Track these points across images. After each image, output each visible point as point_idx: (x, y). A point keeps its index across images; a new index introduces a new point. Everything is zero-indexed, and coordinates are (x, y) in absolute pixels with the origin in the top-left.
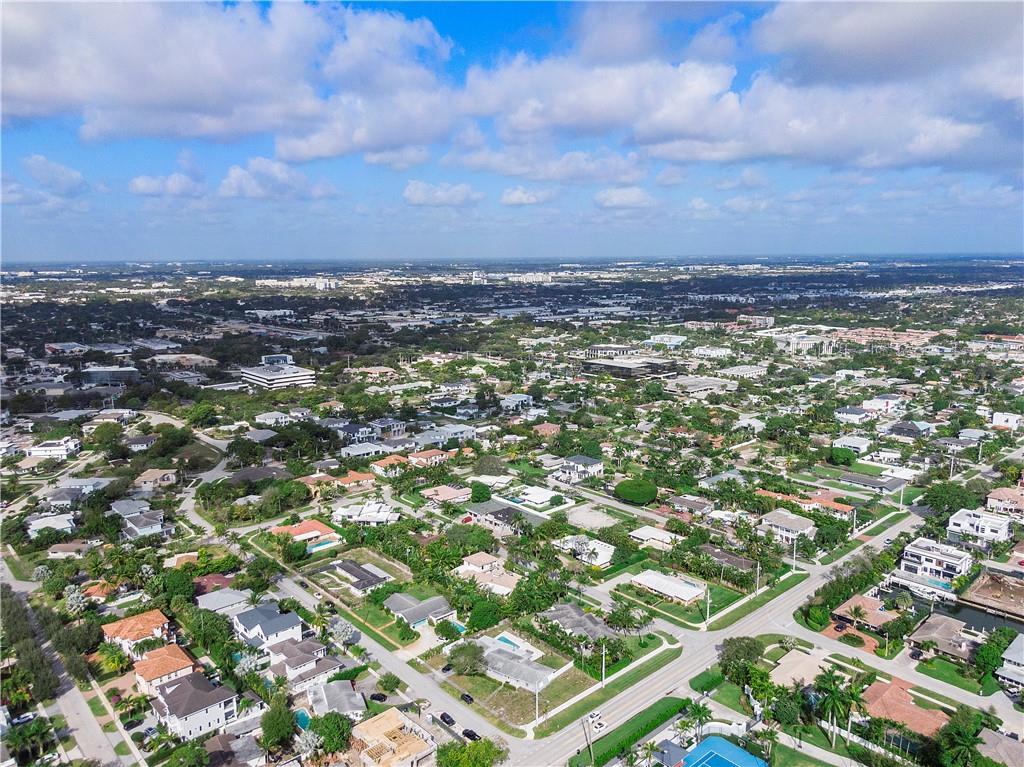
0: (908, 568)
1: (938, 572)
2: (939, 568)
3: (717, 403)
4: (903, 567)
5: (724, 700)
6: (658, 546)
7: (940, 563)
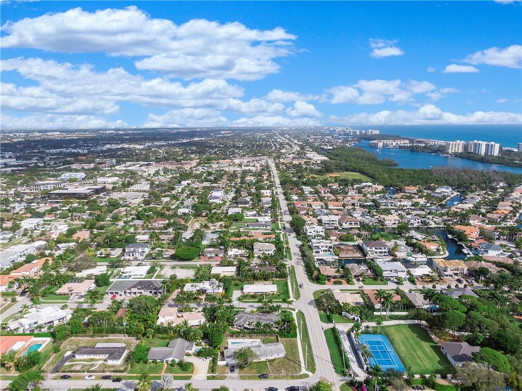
0: (316, 252)
1: (326, 251)
2: (326, 249)
3: (149, 205)
4: (314, 252)
5: (340, 321)
6: (229, 274)
7: (326, 247)
